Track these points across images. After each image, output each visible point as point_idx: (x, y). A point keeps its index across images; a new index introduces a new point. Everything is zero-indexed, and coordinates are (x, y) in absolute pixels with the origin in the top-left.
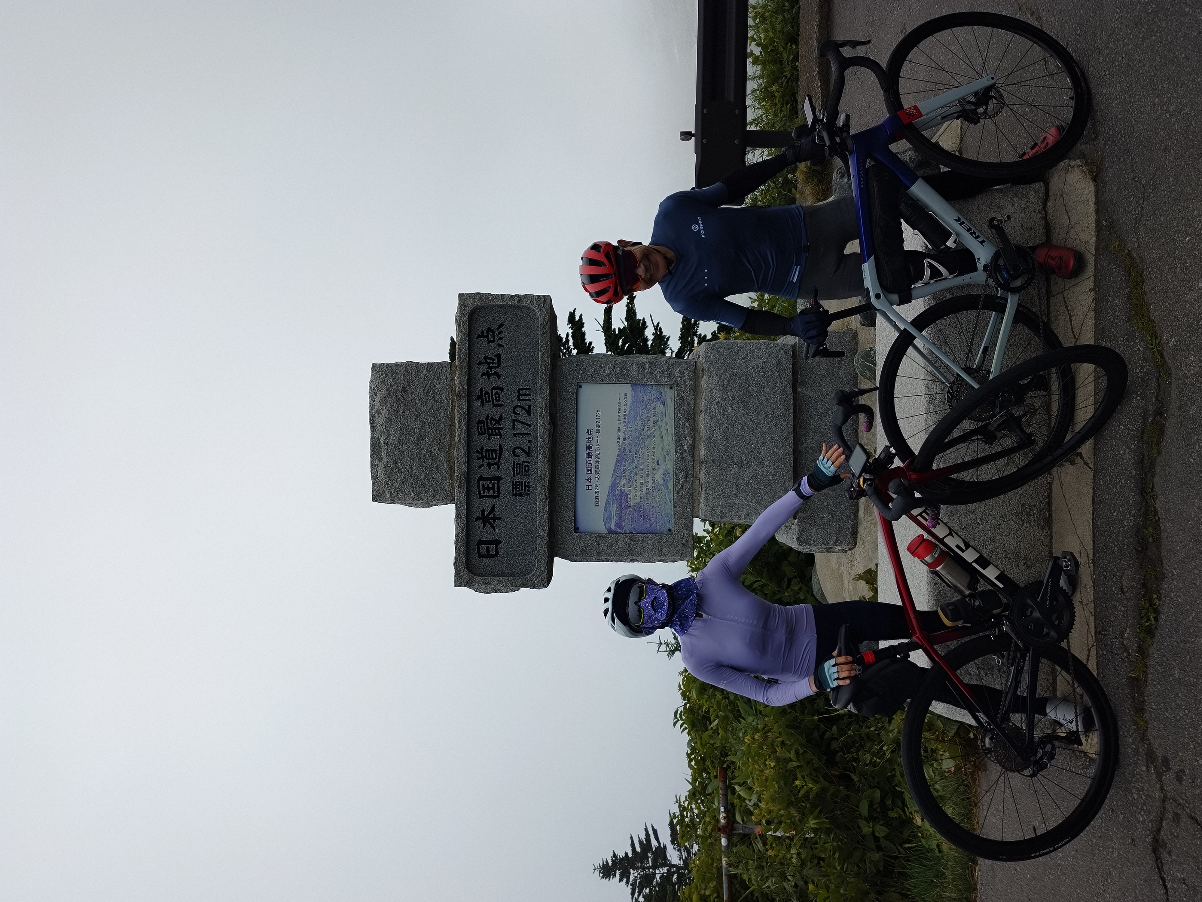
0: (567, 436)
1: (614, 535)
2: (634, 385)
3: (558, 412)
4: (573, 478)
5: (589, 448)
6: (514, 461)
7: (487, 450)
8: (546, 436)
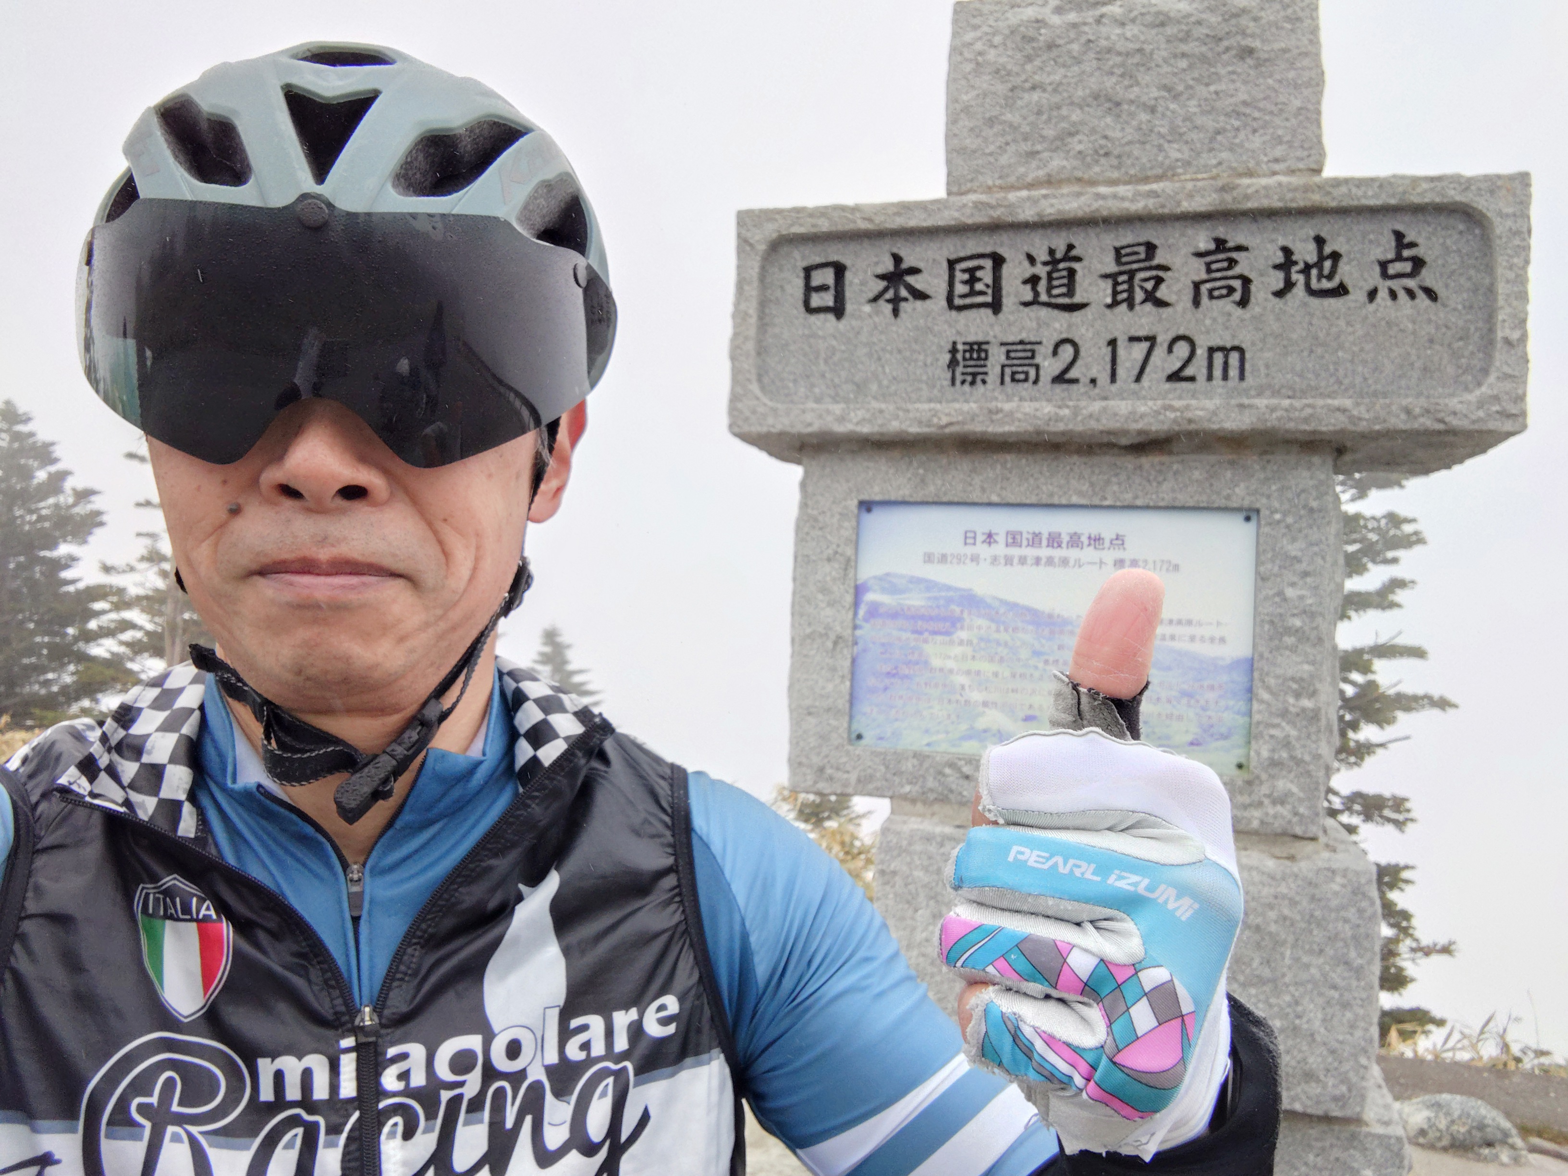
0: (1108, 482)
1: (849, 599)
2: (1250, 665)
3: (1174, 458)
4: (995, 499)
5: (1075, 541)
6: (1040, 343)
7: (1072, 273)
8: (1107, 423)
